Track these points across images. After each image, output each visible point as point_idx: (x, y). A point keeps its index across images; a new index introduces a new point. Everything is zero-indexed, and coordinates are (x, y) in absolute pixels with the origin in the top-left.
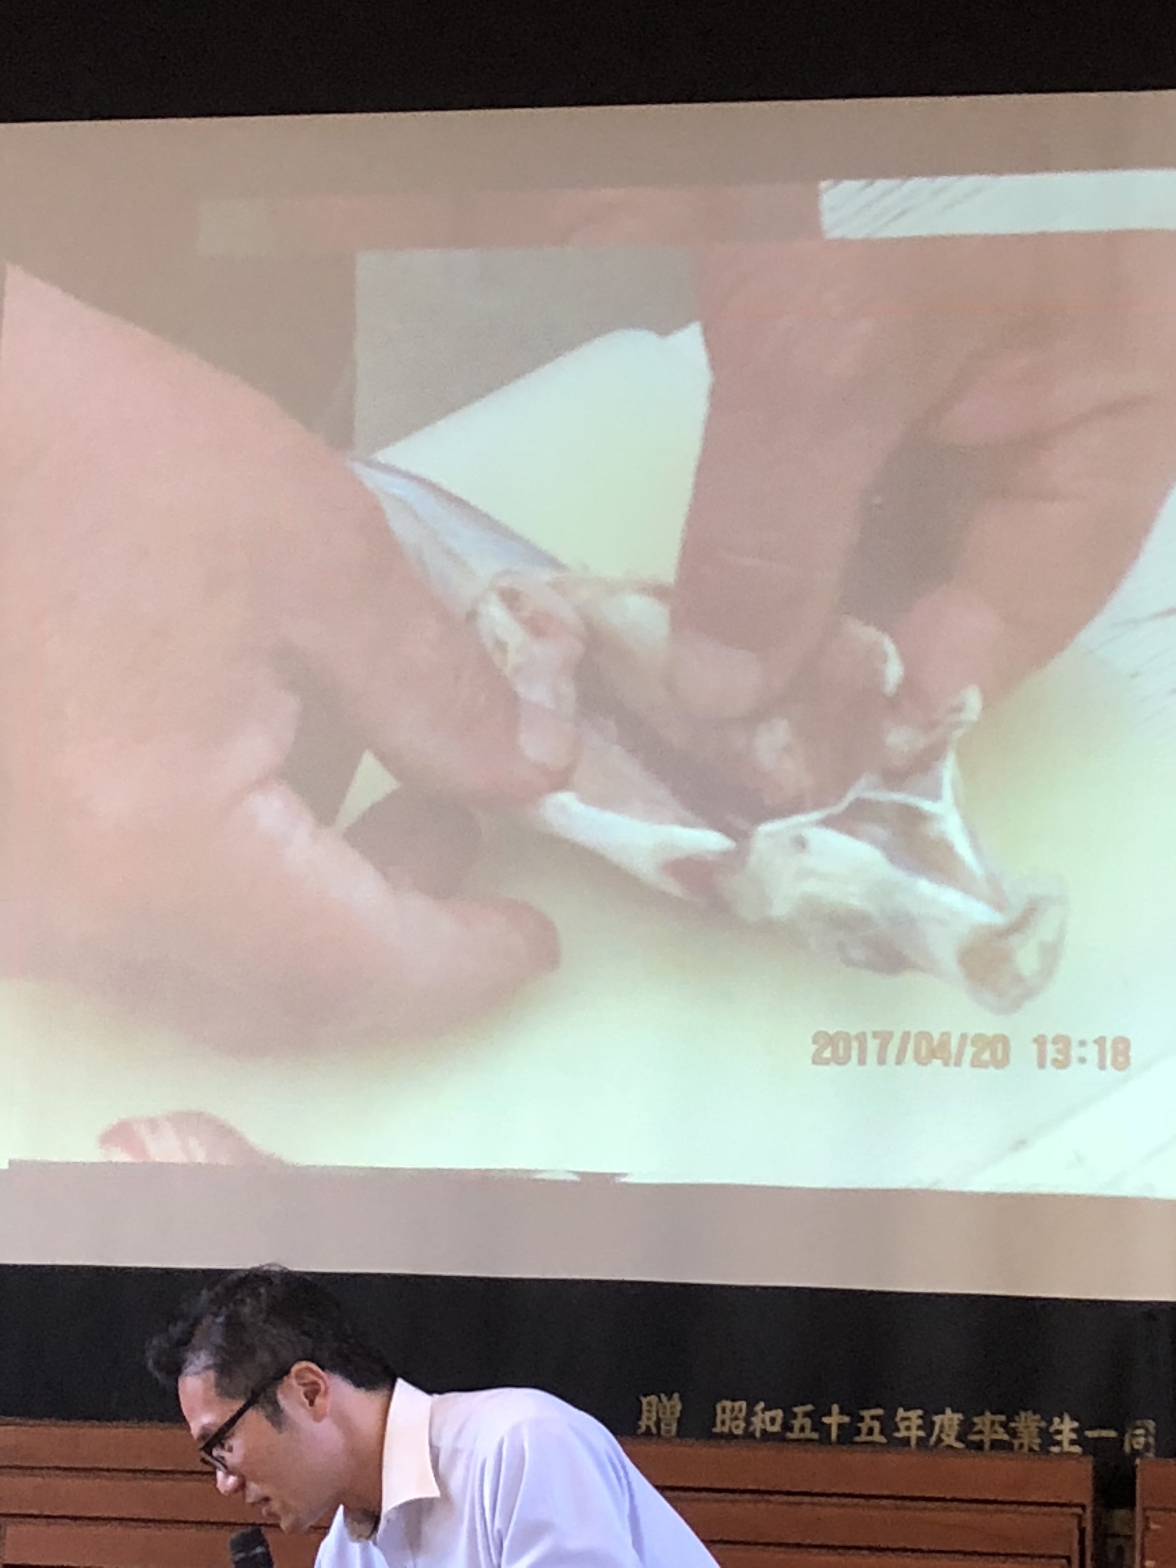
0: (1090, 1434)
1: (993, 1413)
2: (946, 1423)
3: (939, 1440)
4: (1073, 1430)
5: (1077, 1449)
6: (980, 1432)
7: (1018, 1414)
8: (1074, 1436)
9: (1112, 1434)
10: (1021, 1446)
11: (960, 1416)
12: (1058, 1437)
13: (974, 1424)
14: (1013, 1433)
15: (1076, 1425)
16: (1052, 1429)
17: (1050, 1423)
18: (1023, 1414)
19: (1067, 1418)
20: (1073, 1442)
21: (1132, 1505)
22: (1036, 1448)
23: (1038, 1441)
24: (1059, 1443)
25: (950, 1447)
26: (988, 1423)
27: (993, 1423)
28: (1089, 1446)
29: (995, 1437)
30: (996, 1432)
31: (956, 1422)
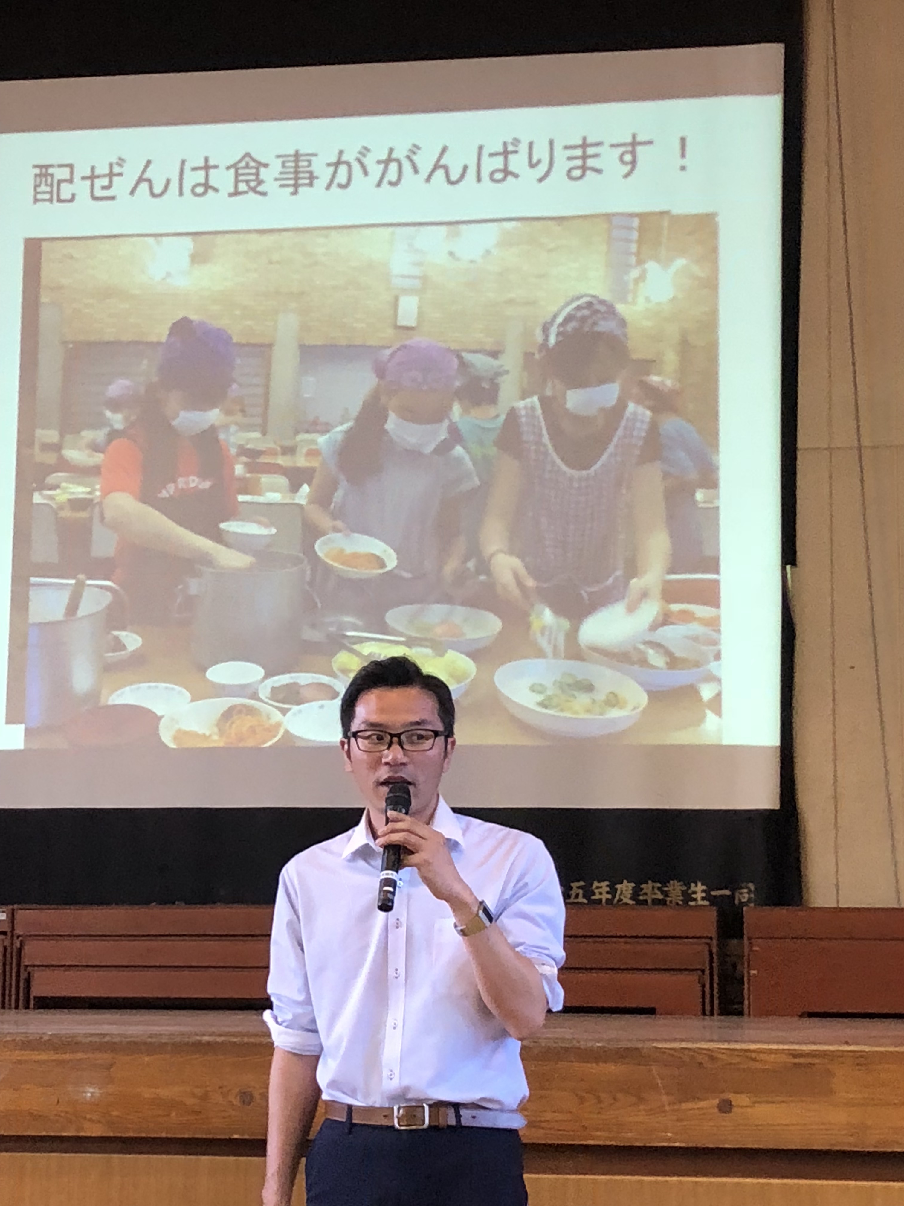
0: (713, 893)
1: (654, 881)
2: (624, 888)
3: (620, 900)
4: (703, 891)
5: (706, 903)
6: (646, 894)
7: (669, 882)
8: (704, 895)
9: (727, 892)
10: (671, 902)
11: (633, 885)
12: (694, 896)
13: (642, 889)
14: (666, 894)
15: (704, 887)
16: (690, 891)
17: (689, 888)
18: (671, 882)
19: (699, 884)
20: (703, 899)
21: (741, 937)
22: (681, 903)
23: (681, 898)
24: (695, 900)
25: (627, 904)
26: (651, 888)
27: (653, 888)
28: (713, 901)
29: (654, 896)
30: (655, 894)
31: (630, 888)
